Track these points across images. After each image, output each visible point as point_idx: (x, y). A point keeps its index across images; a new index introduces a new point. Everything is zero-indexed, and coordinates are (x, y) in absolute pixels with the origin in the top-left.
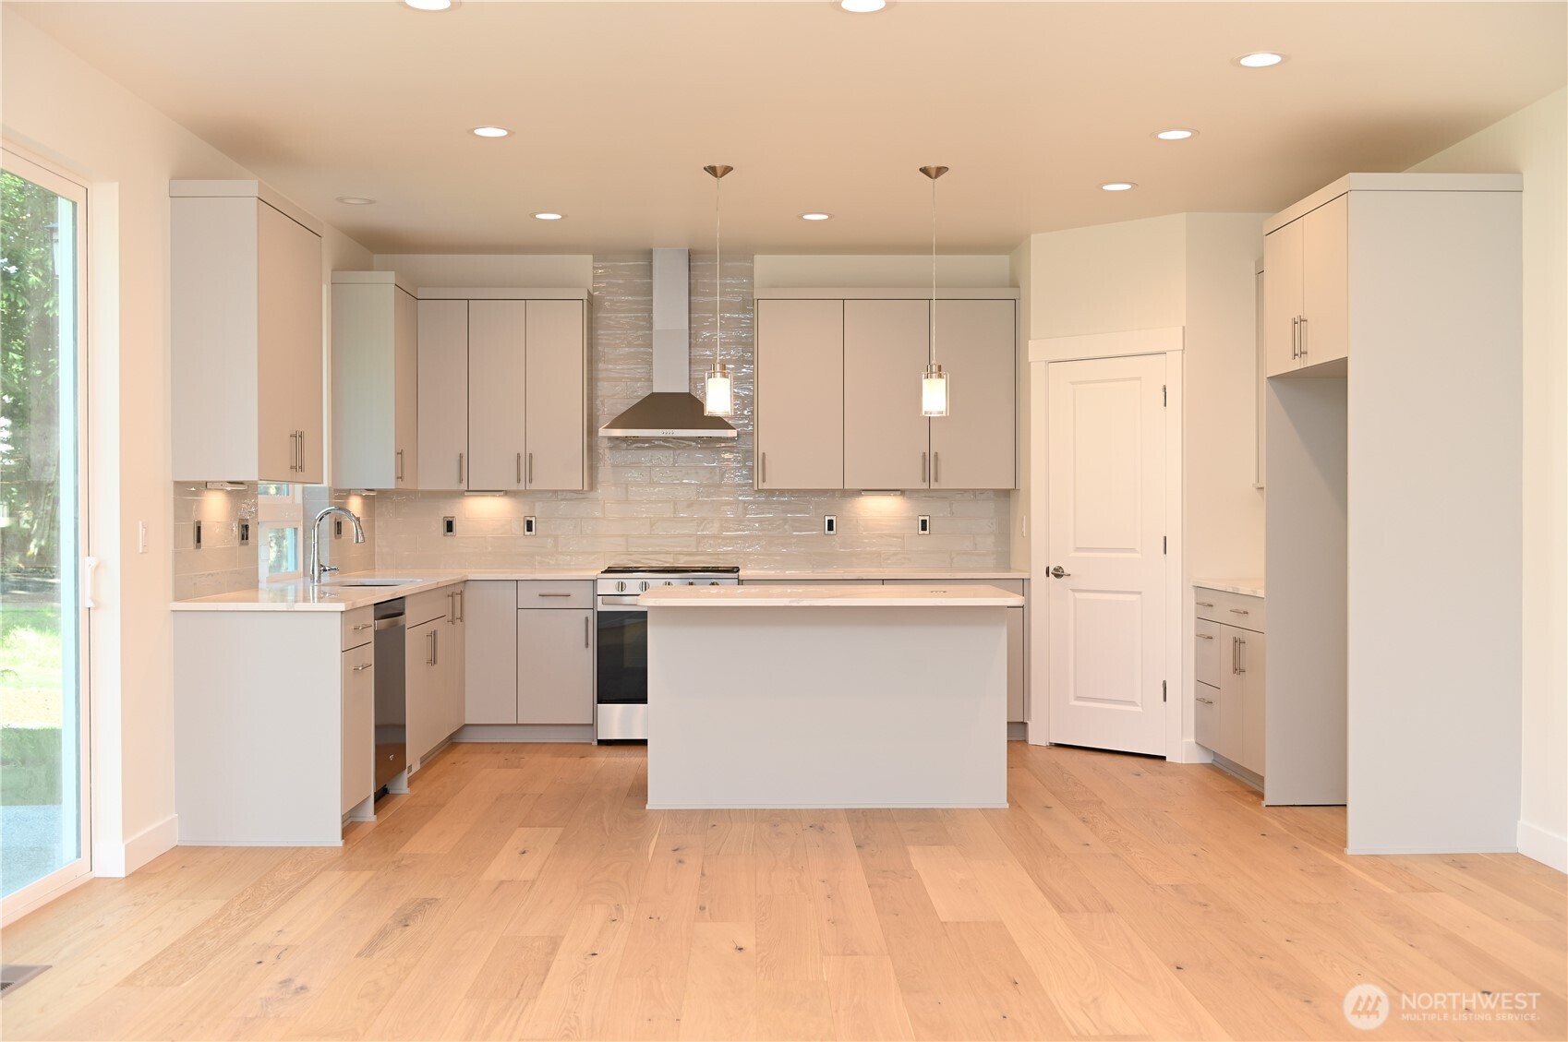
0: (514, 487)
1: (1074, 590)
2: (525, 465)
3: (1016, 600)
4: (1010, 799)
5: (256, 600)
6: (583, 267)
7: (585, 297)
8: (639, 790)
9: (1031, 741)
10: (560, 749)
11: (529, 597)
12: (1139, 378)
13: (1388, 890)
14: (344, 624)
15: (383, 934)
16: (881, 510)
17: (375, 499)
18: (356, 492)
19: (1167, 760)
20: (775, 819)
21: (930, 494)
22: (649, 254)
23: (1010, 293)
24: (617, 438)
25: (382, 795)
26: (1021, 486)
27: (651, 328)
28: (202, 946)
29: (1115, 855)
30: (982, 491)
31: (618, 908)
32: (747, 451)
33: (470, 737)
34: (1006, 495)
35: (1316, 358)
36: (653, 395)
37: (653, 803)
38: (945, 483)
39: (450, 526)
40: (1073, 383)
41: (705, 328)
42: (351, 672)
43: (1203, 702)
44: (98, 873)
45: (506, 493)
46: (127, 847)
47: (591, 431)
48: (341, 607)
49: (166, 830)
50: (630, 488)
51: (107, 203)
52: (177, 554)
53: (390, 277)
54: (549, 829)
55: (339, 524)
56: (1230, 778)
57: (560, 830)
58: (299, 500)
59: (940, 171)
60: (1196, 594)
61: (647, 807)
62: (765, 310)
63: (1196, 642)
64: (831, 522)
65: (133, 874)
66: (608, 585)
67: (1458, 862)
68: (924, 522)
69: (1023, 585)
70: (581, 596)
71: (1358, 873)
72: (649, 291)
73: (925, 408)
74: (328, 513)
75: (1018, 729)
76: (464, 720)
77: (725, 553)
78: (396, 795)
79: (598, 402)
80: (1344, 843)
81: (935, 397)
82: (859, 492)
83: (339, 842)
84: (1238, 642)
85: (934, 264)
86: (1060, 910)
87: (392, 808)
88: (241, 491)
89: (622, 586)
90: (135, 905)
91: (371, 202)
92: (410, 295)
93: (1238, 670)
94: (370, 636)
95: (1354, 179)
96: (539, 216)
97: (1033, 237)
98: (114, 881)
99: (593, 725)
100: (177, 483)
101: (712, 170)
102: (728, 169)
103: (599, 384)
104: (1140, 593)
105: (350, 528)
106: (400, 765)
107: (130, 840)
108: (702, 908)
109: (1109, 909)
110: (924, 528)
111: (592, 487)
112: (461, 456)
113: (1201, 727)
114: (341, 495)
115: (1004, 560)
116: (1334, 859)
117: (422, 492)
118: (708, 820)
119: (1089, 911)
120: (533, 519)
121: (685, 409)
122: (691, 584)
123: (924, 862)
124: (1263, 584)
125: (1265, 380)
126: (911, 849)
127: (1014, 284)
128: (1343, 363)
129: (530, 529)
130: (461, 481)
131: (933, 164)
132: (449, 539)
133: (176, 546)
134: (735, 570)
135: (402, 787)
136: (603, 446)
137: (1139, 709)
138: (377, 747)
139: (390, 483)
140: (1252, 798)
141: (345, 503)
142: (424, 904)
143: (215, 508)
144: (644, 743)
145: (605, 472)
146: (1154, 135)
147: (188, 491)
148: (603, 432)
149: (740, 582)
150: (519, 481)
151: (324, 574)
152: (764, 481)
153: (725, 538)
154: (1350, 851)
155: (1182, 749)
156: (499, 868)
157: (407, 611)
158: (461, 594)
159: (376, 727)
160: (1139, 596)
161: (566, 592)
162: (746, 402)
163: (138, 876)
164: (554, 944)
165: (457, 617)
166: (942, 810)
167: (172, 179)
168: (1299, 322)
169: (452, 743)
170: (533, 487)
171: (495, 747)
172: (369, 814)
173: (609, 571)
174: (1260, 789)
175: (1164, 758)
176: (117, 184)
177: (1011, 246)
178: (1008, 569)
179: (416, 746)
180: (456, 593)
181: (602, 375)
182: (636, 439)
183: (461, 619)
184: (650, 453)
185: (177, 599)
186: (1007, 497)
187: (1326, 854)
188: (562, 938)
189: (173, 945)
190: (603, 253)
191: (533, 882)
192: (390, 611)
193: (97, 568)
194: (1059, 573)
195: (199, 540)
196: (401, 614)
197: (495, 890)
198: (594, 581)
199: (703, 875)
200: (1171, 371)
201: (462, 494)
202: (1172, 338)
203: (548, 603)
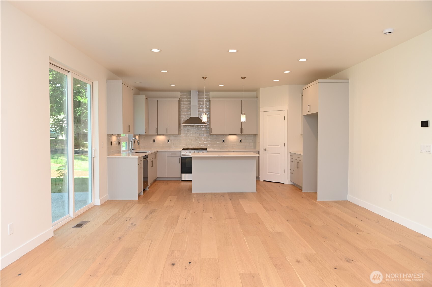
0: (166, 134)
1: (268, 153)
2: (168, 130)
3: (258, 155)
4: (257, 191)
5: (121, 156)
6: (178, 93)
7: (179, 99)
8: (190, 189)
9: (260, 180)
10: (175, 182)
11: (169, 154)
12: (280, 115)
13: (324, 207)
14: (138, 160)
15: (148, 215)
16: (233, 138)
17: (140, 136)
18: (137, 135)
20: (215, 194)
21: (241, 135)
22: (190, 91)
23: (256, 99)
24: (185, 125)
25: (144, 190)
26: (258, 134)
27: (191, 105)
28: (116, 218)
29: (276, 201)
30: (251, 135)
31: (189, 210)
32: (208, 127)
33: (158, 179)
34: (255, 135)
35: (312, 112)
36: (191, 117)
37: (193, 191)
38: (244, 134)
39: (154, 141)
40: (268, 115)
41: (201, 105)
42: (139, 168)
43: (291, 173)
44: (95, 205)
45: (164, 135)
46: (100, 200)
47: (180, 124)
48: (138, 157)
49: (107, 197)
50: (187, 134)
51: (96, 85)
52: (108, 148)
53: (144, 96)
54: (175, 197)
55: (134, 141)
56: (296, 187)
57: (177, 197)
58: (127, 137)
59: (244, 78)
60: (290, 154)
61: (192, 192)
62: (212, 102)
63: (290, 162)
64: (223, 140)
65: (102, 204)
66: (183, 152)
67: (337, 202)
68: (240, 140)
69: (258, 152)
70: (179, 154)
71: (319, 204)
72: (190, 98)
73: (242, 121)
74: (133, 139)
75: (258, 178)
76: (157, 176)
77: (204, 146)
78: (146, 190)
79: (181, 118)
80: (317, 199)
81: (243, 119)
82: (229, 135)
83: (138, 199)
84: (298, 163)
85: (244, 94)
86: (267, 211)
87: (146, 192)
88: (118, 136)
89: (186, 152)
90: (103, 210)
91: (141, 83)
92: (147, 99)
93: (298, 168)
94: (142, 162)
95: (319, 81)
96: (171, 85)
97: (261, 89)
98: (98, 206)
99: (181, 177)
100: (108, 135)
101: (203, 78)
102: (206, 78)
103: (181, 115)
104: (280, 153)
105: (136, 141)
106: (147, 185)
107: (100, 199)
108: (204, 211)
109: (275, 211)
110: (240, 142)
111: (180, 134)
112: (156, 128)
113: (291, 178)
114: (135, 136)
115: (255, 147)
116: (315, 201)
117: (149, 135)
118: (203, 195)
119: (272, 211)
120: (169, 140)
121: (198, 120)
122: (198, 152)
123: (242, 202)
124: (302, 152)
125: (303, 116)
126: (240, 200)
127: (257, 97)
128: (317, 113)
129: (169, 142)
130: (156, 133)
131: (243, 77)
132: (154, 143)
133: (108, 146)
134: (206, 149)
135: (147, 189)
136: (182, 127)
137: (280, 174)
138: (144, 181)
139: (144, 134)
140: (300, 191)
141: (135, 137)
142: (154, 210)
143: (114, 139)
144: (191, 181)
145: (182, 131)
146: (283, 72)
147: (110, 136)
148: (182, 124)
149: (207, 152)
150: (167, 133)
151: (132, 150)
152: (212, 133)
153: (204, 143)
154: (318, 200)
155: (287, 181)
156: (166, 204)
157: (148, 157)
158: (157, 154)
159: (143, 178)
160: (279, 154)
161: (176, 153)
162: (208, 119)
163: (102, 205)
164: (178, 217)
165: (156, 158)
166: (245, 193)
167: (107, 80)
168: (309, 106)
169: (155, 181)
170: (170, 134)
171: (163, 181)
172: (142, 194)
173: (183, 149)
174: (301, 189)
175: (284, 183)
176: (98, 82)
177: (257, 90)
178: (256, 149)
179: (150, 181)
180: (156, 153)
181: (182, 113)
182: (188, 125)
183: (157, 158)
184: (191, 128)
185: (108, 156)
186: (255, 136)
187: (313, 201)
188: (179, 216)
189: (111, 217)
190: (182, 91)
191: (173, 206)
192: (145, 157)
193: (95, 150)
194: (265, 150)
195: (112, 145)
196: (147, 158)
197: (166, 207)
198: (181, 151)
199: (203, 205)
200: (286, 113)
201: (156, 135)
202: (286, 107)
203: (172, 155)
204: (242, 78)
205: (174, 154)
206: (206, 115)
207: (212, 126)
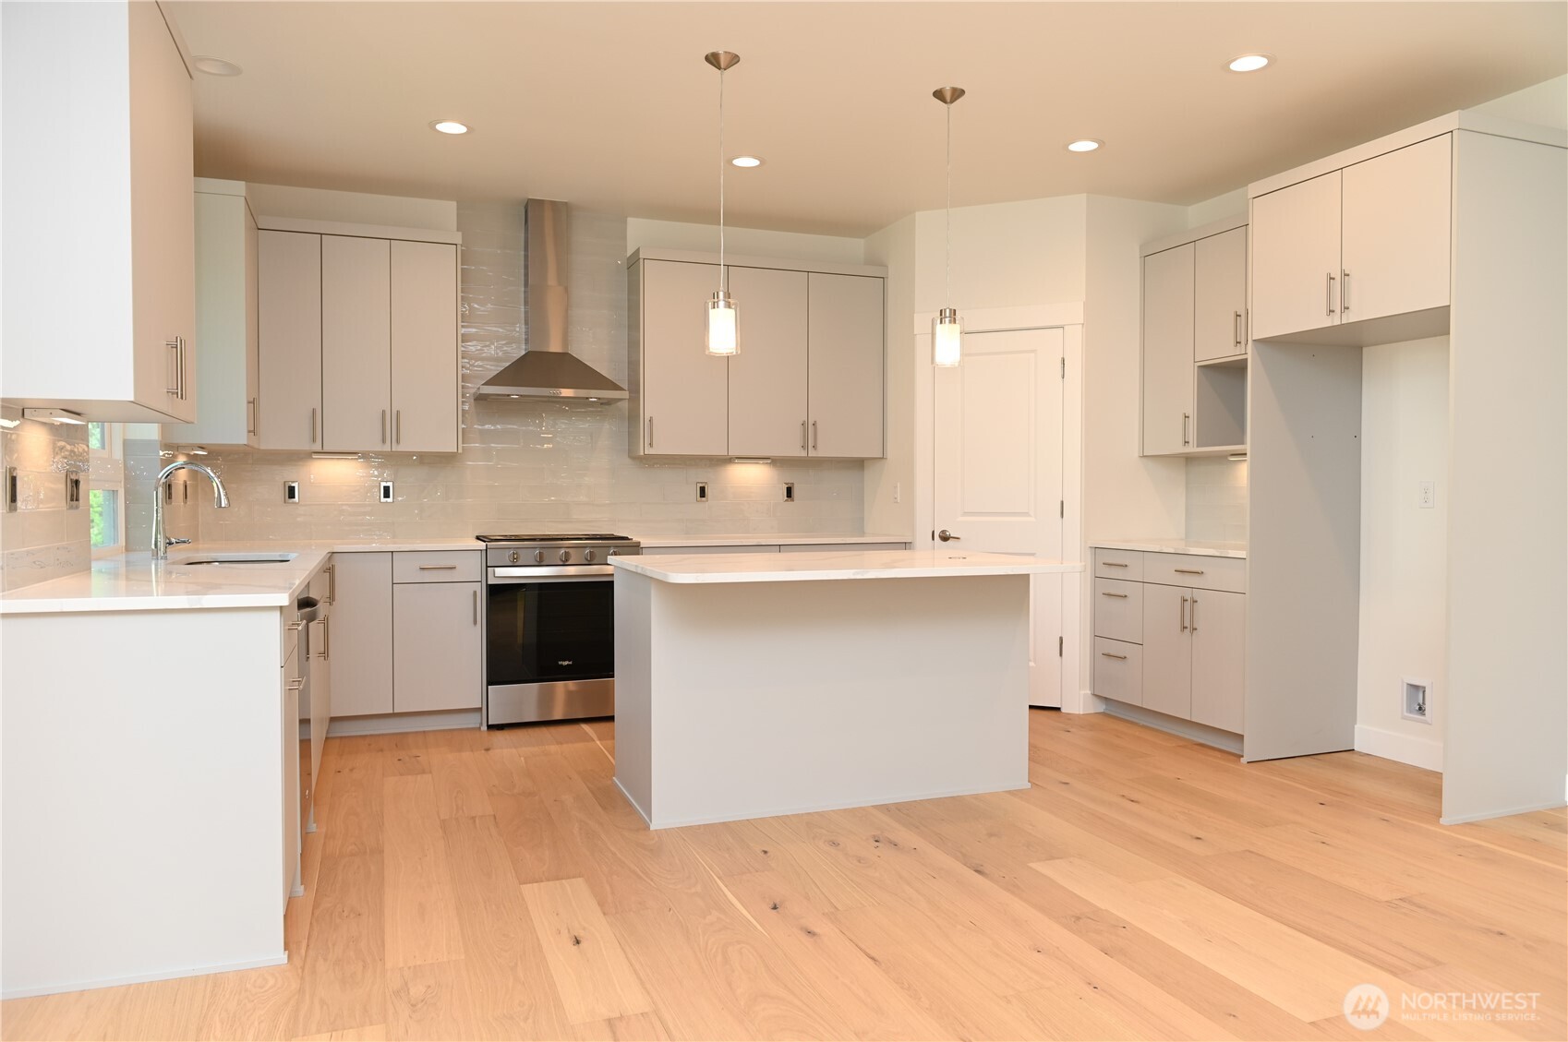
0: (379, 448)
2: (391, 423)
7: (460, 242)
10: (450, 737)
11: (406, 569)
12: (1034, 351)
16: (748, 478)
19: (1063, 710)
21: (802, 463)
23: (878, 272)
33: (339, 731)
34: (860, 464)
36: (532, 352)
38: (822, 452)
39: (291, 493)
53: (241, 188)
58: (119, 454)
59: (956, 95)
60: (1094, 554)
63: (1093, 599)
64: (703, 489)
66: (499, 556)
68: (790, 490)
70: (470, 569)
76: (331, 711)
77: (600, 521)
84: (1187, 601)
89: (517, 557)
92: (254, 220)
93: (1188, 628)
94: (296, 637)
95: (1462, 118)
99: (483, 710)
101: (713, 59)
102: (733, 60)
105: (178, 491)
110: (788, 495)
112: (314, 412)
113: (1102, 680)
115: (859, 526)
117: (263, 452)
129: (386, 495)
130: (314, 440)
132: (288, 507)
137: (1033, 664)
139: (241, 439)
143: (35, 450)
150: (381, 442)
152: (650, 445)
153: (599, 505)
155: (1075, 698)
158: (331, 568)
161: (449, 565)
170: (402, 448)
171: (372, 743)
172: (298, 887)
173: (500, 540)
175: (1058, 709)
178: (863, 534)
186: (862, 466)
194: (944, 538)
195: (15, 499)
198: (483, 552)
200: (1070, 344)
201: (309, 455)
202: (1072, 310)
203: (428, 577)
204: (939, 95)
205: (438, 569)
206: (728, 306)
207: (651, 405)
